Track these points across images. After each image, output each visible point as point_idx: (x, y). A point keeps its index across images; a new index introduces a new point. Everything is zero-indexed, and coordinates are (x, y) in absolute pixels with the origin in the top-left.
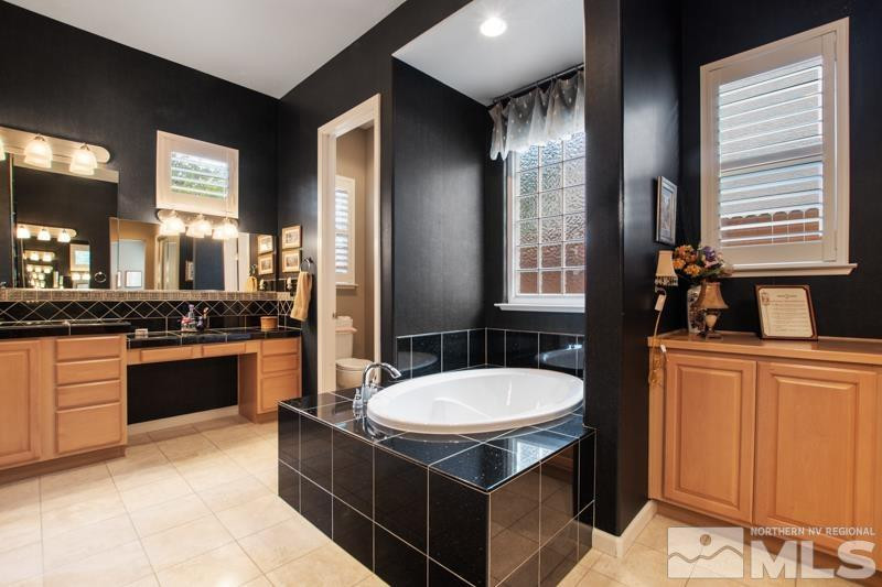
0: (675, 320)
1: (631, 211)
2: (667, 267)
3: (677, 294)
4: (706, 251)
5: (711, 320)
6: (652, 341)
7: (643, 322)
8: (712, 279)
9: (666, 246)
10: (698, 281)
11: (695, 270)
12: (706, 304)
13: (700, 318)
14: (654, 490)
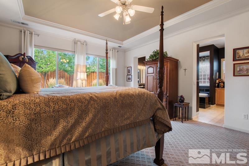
0: (218, 87)
1: (214, 77)
2: (217, 81)
3: (218, 84)
4: (222, 79)
5: (222, 86)
6: (216, 89)
7: (215, 87)
8: (222, 82)
9: (217, 79)
10: (221, 83)
11: (220, 81)
12: (222, 85)
13: (221, 86)
14: (216, 103)
